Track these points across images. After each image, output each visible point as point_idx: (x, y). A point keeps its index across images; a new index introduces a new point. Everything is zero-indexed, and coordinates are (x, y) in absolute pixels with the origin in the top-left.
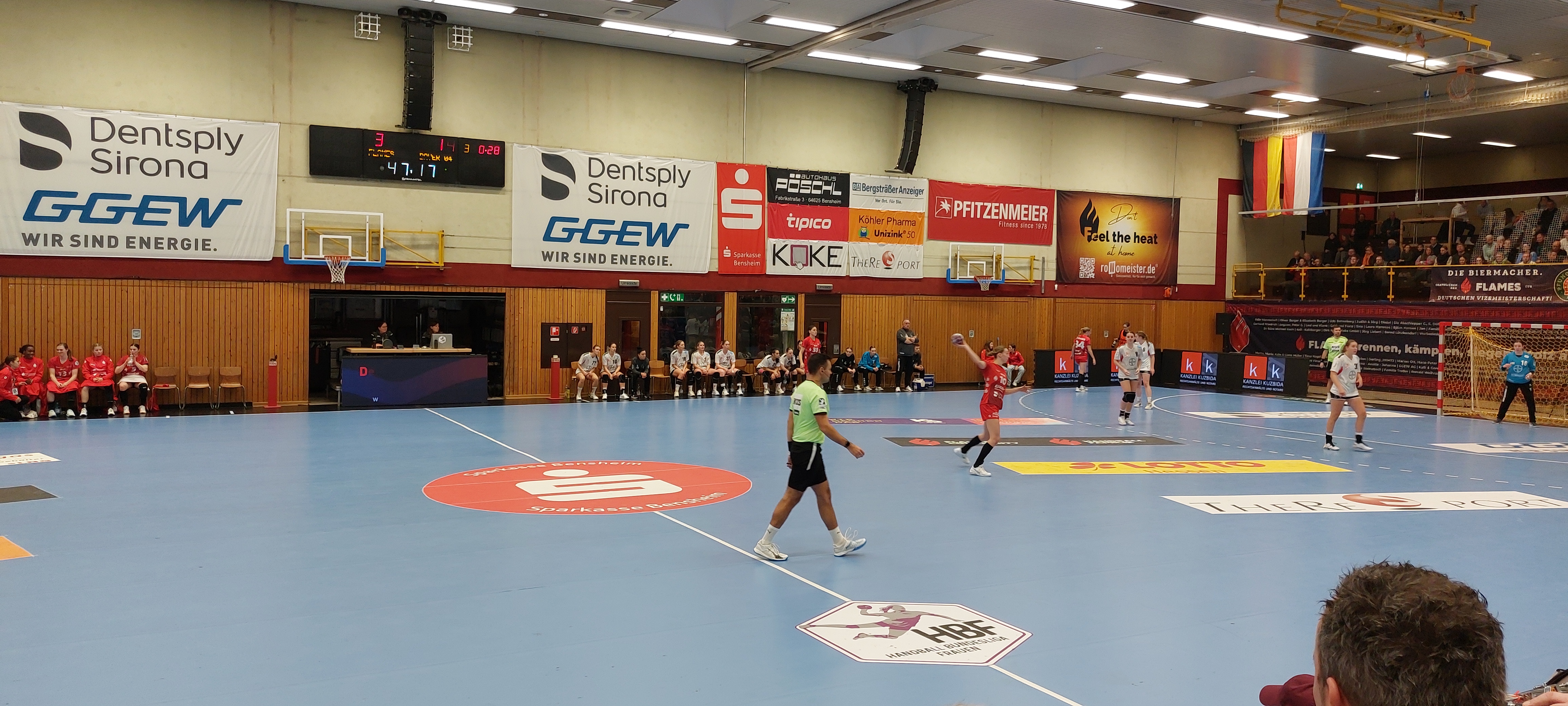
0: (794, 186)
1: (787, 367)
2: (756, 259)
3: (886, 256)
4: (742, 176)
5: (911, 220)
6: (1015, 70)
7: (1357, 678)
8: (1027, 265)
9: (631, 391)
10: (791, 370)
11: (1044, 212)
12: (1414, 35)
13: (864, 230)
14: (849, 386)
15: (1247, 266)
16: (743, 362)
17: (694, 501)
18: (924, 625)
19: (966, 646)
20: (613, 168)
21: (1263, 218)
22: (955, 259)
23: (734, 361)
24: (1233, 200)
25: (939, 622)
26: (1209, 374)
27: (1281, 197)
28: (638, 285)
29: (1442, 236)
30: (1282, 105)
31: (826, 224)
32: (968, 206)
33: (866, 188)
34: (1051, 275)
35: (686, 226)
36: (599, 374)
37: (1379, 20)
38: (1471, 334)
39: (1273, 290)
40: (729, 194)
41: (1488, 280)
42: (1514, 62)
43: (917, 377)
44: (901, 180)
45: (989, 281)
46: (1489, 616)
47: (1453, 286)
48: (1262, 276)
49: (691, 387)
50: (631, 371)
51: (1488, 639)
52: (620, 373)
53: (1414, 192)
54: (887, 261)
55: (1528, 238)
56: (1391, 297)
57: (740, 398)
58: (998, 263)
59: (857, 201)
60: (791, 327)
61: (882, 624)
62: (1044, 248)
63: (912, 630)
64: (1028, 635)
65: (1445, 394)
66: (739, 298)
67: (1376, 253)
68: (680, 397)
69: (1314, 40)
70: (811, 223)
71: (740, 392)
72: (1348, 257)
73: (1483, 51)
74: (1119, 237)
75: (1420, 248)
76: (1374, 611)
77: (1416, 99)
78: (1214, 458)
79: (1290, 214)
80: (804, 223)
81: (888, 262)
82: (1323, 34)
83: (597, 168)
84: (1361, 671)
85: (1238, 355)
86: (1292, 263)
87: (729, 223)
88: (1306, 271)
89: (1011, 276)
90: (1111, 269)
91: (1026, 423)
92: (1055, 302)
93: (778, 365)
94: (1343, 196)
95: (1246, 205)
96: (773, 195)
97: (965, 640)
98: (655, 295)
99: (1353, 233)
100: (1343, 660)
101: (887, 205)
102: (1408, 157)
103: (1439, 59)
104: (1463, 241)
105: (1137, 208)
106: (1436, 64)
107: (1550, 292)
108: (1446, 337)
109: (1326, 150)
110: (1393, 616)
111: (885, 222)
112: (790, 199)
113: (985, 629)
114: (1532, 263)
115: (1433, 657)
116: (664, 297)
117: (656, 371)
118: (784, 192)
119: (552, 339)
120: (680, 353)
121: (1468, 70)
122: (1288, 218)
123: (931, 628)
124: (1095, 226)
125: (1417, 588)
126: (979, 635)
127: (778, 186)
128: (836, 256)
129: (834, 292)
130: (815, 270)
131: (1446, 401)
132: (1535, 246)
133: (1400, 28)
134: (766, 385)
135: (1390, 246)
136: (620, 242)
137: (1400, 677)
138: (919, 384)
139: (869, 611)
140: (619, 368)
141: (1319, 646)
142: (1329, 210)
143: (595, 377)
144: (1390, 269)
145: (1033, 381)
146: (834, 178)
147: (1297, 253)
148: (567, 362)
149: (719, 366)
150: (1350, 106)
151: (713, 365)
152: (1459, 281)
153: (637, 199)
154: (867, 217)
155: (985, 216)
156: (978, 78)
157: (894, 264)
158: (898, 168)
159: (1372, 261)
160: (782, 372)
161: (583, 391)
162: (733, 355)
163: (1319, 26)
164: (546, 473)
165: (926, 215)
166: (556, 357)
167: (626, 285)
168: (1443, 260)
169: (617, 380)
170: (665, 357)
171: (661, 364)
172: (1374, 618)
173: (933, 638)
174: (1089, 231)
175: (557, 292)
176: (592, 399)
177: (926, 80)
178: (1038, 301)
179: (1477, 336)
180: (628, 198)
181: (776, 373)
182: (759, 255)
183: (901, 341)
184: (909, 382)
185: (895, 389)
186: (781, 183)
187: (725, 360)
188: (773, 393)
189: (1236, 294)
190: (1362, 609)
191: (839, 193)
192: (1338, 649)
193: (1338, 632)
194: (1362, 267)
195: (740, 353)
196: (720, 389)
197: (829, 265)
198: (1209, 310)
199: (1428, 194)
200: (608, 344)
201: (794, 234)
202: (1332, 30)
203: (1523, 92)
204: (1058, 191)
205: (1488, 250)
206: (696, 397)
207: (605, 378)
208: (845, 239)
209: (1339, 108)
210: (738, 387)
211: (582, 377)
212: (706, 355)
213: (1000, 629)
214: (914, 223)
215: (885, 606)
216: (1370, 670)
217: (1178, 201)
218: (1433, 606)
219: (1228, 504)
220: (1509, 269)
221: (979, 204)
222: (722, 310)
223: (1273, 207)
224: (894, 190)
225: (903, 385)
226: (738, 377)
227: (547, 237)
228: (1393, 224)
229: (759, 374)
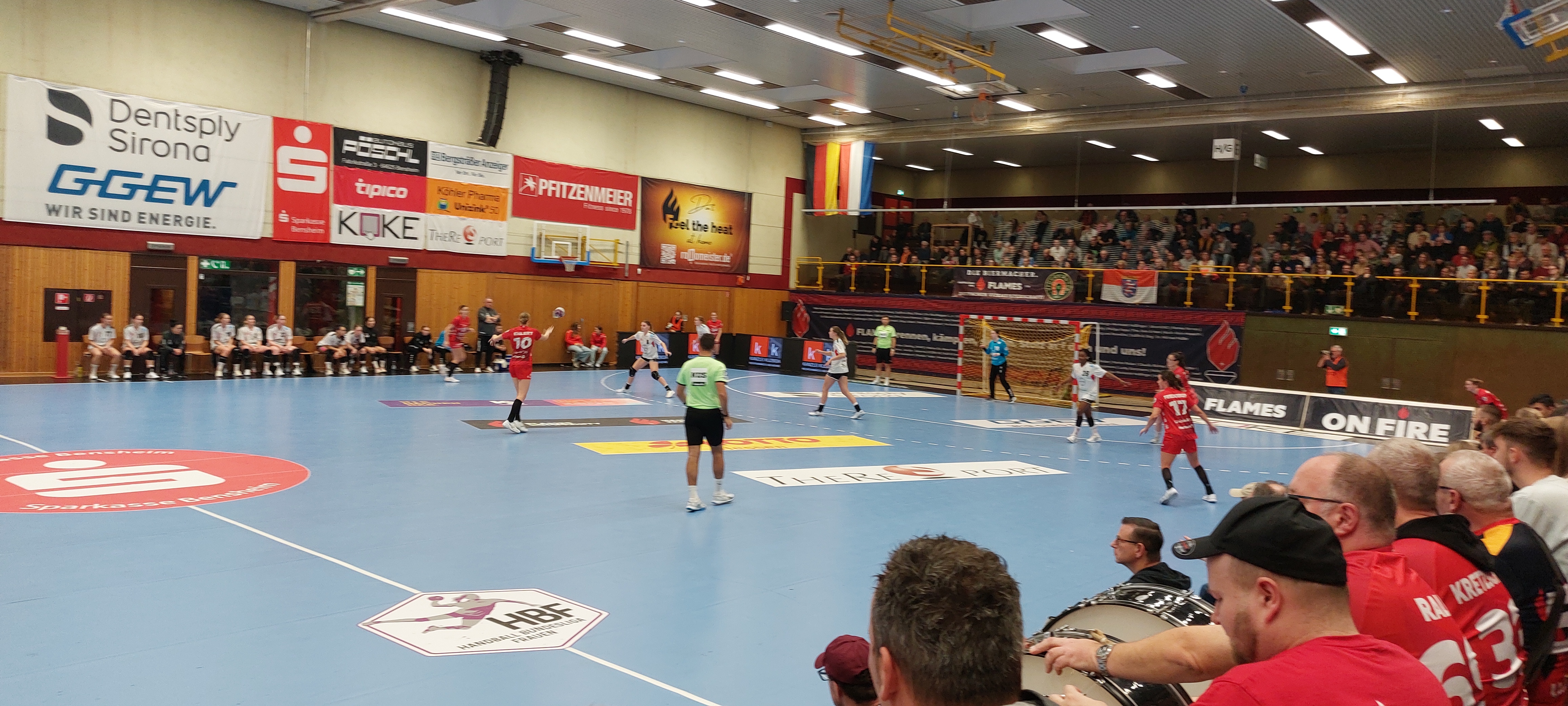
0: (364, 149)
1: (353, 346)
2: (319, 226)
3: (467, 231)
4: (303, 134)
5: (495, 195)
6: (600, 53)
7: (907, 645)
8: (612, 248)
9: (161, 370)
10: (359, 349)
11: (628, 196)
12: (947, 62)
13: (443, 202)
14: (425, 367)
15: (809, 260)
16: (301, 339)
17: (239, 493)
18: (498, 613)
19: (542, 631)
20: (141, 113)
21: (822, 215)
22: (540, 238)
23: (290, 337)
24: (798, 198)
25: (514, 609)
26: (774, 357)
27: (838, 198)
28: (171, 249)
29: (964, 241)
30: (840, 113)
31: (402, 193)
32: (554, 185)
33: (447, 159)
34: (635, 260)
35: (233, 185)
36: (120, 350)
37: (921, 44)
38: (984, 326)
39: (830, 282)
40: (287, 152)
41: (998, 280)
42: (1021, 94)
43: (498, 357)
44: (484, 153)
45: (574, 262)
46: (1009, 577)
47: (971, 284)
48: (820, 269)
49: (237, 366)
50: (162, 346)
51: (1009, 597)
52: (148, 349)
53: (942, 201)
54: (468, 236)
55: (1028, 245)
56: (923, 291)
57: (297, 379)
58: (583, 245)
59: (435, 171)
60: (360, 302)
61: (454, 615)
62: (627, 232)
63: (488, 619)
64: (605, 614)
65: (964, 377)
66: (297, 267)
67: (913, 253)
68: (223, 378)
69: (868, 58)
70: (384, 191)
71: (297, 372)
72: (890, 255)
73: (999, 82)
74: (698, 226)
75: (946, 250)
76: (918, 580)
77: (947, 118)
78: (777, 434)
79: (845, 214)
80: (376, 190)
81: (470, 237)
82: (874, 52)
83: (120, 112)
84: (909, 637)
85: (800, 340)
86: (846, 258)
87: (286, 185)
88: (856, 266)
89: (596, 258)
90: (690, 256)
91: (606, 404)
92: (638, 286)
93: (343, 343)
94: (887, 199)
95: (809, 203)
96: (340, 157)
97: (542, 624)
98: (193, 262)
99: (894, 234)
100: (894, 629)
101: (468, 178)
102: (939, 170)
103: (967, 85)
104: (979, 245)
105: (714, 200)
106: (963, 89)
107: (1042, 292)
108: (966, 328)
109: (874, 158)
110: (933, 583)
111: (466, 195)
112: (360, 163)
113: (561, 612)
114: (1030, 267)
115: (966, 618)
116: (205, 264)
117: (194, 347)
118: (352, 155)
119: (58, 308)
120: (224, 327)
121: (987, 97)
122: (842, 217)
123: (506, 615)
124: (676, 214)
125: (953, 556)
126: (557, 618)
127: (346, 148)
128: (411, 228)
129: (409, 266)
130: (387, 241)
131: (966, 383)
132: (1033, 253)
133: (936, 54)
134: (328, 365)
135: (923, 247)
136: (149, 198)
137: (941, 639)
138: (500, 365)
139: (440, 602)
140: (146, 344)
141: (873, 619)
142: (875, 212)
143: (115, 352)
144: (922, 267)
145: (615, 363)
146: (410, 145)
147: (849, 249)
148: (79, 334)
149: (273, 343)
150: (895, 120)
151: (265, 342)
152: (975, 279)
153: (172, 150)
154: (447, 189)
155: (571, 197)
156: (564, 57)
157: (475, 239)
158: (480, 140)
159: (909, 260)
160: (348, 351)
161: (99, 369)
162: (289, 331)
163: (872, 45)
164: (48, 465)
165: (511, 191)
166: (63, 328)
167: (156, 248)
168: (963, 260)
169: (143, 357)
170: (205, 332)
171: (200, 339)
172: (918, 587)
173: (508, 625)
174: (671, 219)
175: (65, 253)
176: (111, 378)
177: (510, 53)
178: (622, 284)
179: (988, 327)
180: (161, 148)
181: (340, 352)
182: (322, 222)
183: (481, 320)
184: (489, 363)
185: (474, 369)
186: (349, 146)
187: (279, 337)
188: (336, 374)
189: (799, 284)
190: (909, 579)
191: (416, 161)
192: (890, 619)
193: (888, 603)
194: (901, 264)
195: (298, 329)
196: (273, 369)
197: (405, 238)
198: (774, 298)
199: (954, 203)
200: (132, 316)
201: (364, 201)
202: (881, 50)
203: (1026, 120)
204: (643, 178)
205: (998, 254)
206: (242, 377)
207: (128, 354)
208: (422, 209)
209: (885, 121)
210: (295, 367)
211: (98, 352)
212: (257, 330)
213: (577, 611)
214: (497, 199)
215: (459, 595)
216: (917, 636)
217: (750, 195)
218: (965, 572)
219: (789, 477)
220: (1013, 270)
221: (565, 184)
222: (277, 281)
223: (831, 207)
224: (476, 163)
225: (483, 365)
226: (295, 356)
227: (54, 188)
228: (926, 227)
229: (321, 353)
